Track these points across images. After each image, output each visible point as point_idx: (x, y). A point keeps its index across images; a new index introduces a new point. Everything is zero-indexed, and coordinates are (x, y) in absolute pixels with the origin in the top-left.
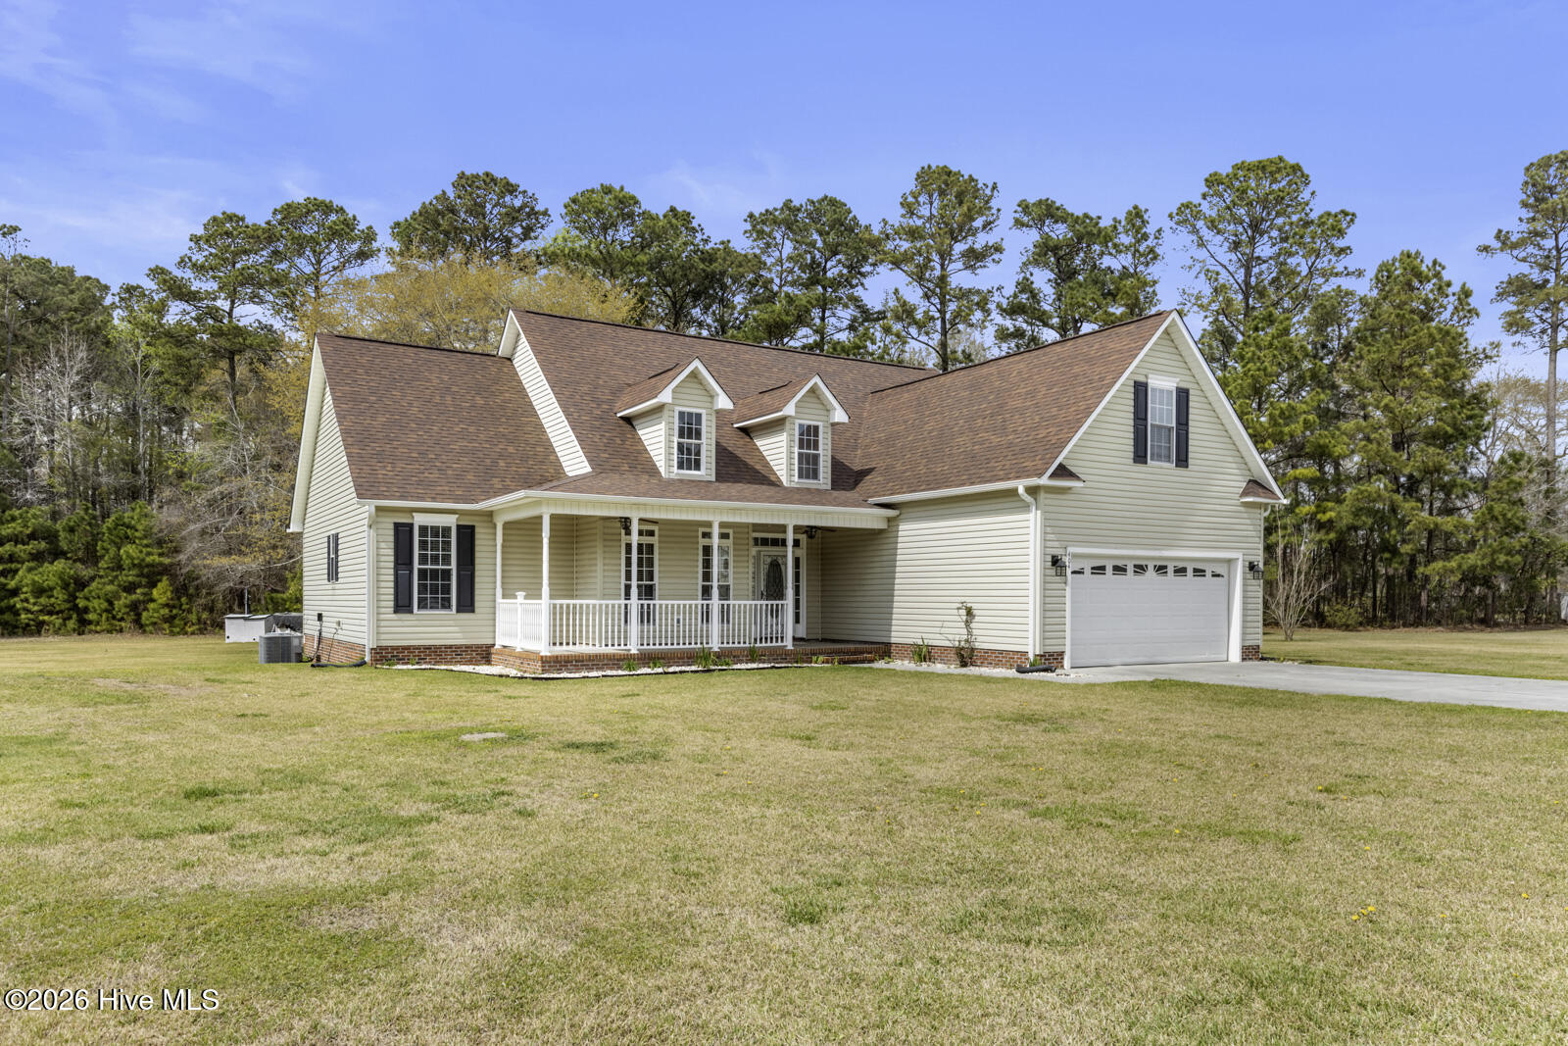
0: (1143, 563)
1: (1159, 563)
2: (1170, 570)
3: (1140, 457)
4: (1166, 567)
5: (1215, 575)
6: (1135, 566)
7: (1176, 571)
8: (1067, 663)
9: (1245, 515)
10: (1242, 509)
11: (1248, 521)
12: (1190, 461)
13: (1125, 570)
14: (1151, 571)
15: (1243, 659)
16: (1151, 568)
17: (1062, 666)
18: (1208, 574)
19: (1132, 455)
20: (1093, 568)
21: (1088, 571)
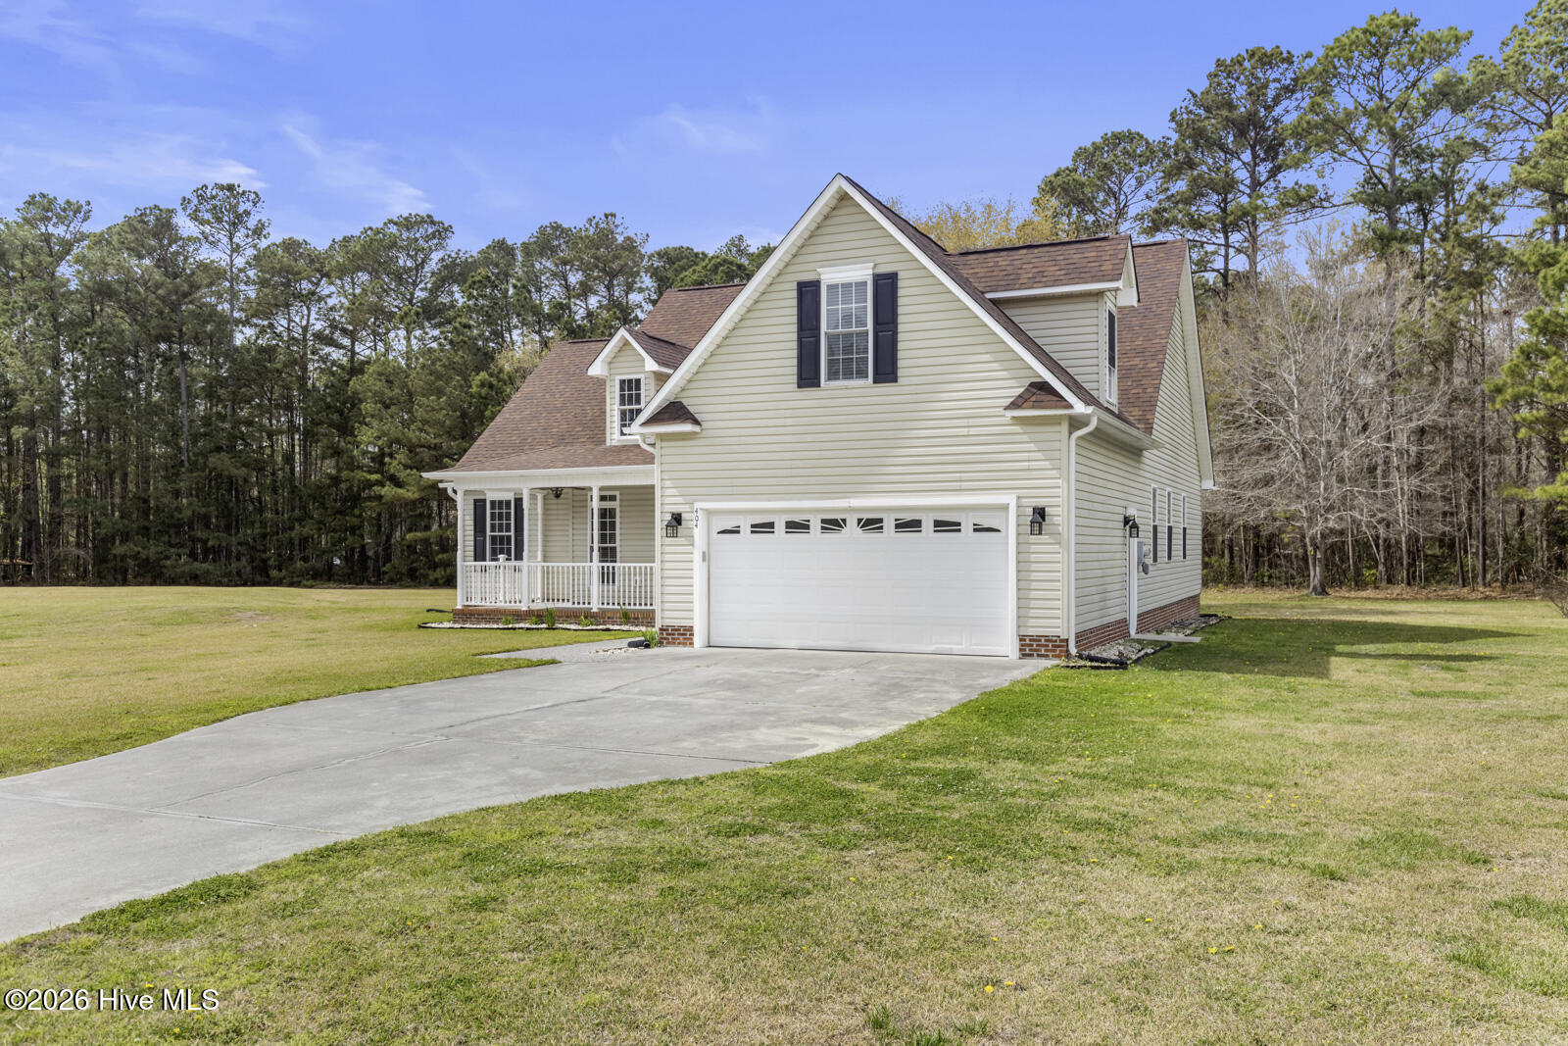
0: (838, 517)
1: (866, 516)
2: (889, 524)
3: (808, 376)
4: (880, 521)
5: (978, 529)
6: (824, 521)
7: (897, 526)
8: (698, 639)
9: (1025, 438)
10: (1017, 429)
11: (1032, 446)
12: (900, 372)
13: (807, 527)
14: (852, 529)
15: (1024, 656)
16: (852, 522)
17: (691, 644)
18: (967, 527)
19: (794, 379)
20: (753, 526)
21: (746, 529)
